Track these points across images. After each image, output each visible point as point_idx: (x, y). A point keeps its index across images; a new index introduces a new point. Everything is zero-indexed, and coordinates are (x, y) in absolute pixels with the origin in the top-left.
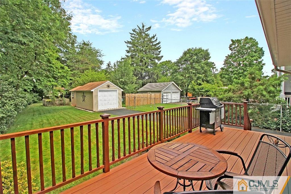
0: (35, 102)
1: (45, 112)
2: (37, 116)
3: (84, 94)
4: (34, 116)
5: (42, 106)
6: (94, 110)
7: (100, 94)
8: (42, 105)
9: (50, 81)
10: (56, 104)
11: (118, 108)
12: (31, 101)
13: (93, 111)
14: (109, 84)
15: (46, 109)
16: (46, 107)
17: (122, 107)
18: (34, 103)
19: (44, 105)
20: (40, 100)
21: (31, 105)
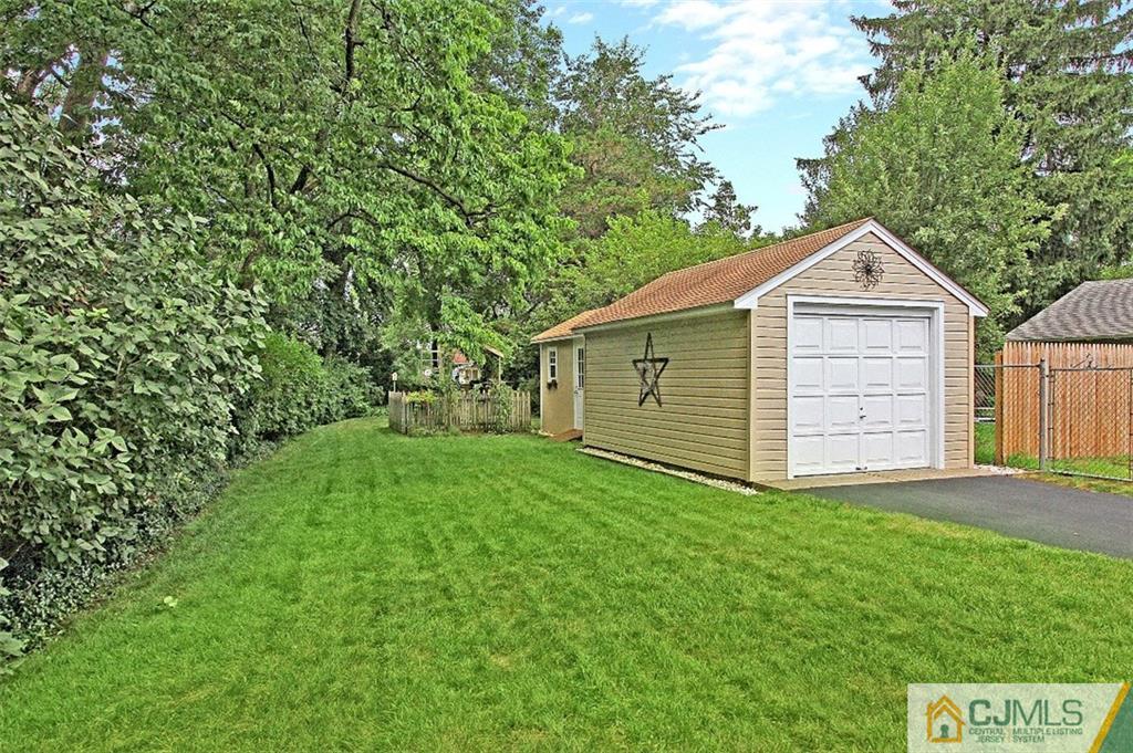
0: (354, 413)
1: (401, 471)
2: (350, 497)
3: (649, 344)
4: (329, 491)
5: (383, 431)
6: (752, 479)
7: (802, 331)
8: (387, 425)
9: (438, 228)
10: (457, 420)
11: (942, 467)
12: (334, 403)
13: (749, 485)
14: (876, 247)
15: (404, 450)
16: (406, 439)
17: (977, 462)
18: (347, 416)
19: (395, 428)
20: (378, 404)
21: (332, 426)
